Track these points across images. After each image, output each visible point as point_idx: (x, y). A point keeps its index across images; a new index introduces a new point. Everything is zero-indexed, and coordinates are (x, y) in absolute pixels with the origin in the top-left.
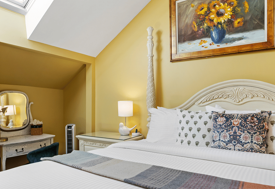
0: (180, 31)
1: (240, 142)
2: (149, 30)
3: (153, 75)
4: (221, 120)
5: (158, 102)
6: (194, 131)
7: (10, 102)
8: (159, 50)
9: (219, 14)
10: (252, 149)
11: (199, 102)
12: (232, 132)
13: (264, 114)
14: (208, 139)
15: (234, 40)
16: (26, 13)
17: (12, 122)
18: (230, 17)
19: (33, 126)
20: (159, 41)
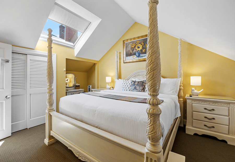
0: (126, 52)
1: (136, 89)
2: (116, 52)
3: (117, 68)
4: (133, 83)
5: (119, 77)
6: (126, 86)
7: (67, 78)
8: (120, 59)
9: (138, 48)
10: (139, 91)
11: (132, 77)
12: (135, 86)
13: (144, 81)
14: (130, 89)
15: (143, 56)
16: (74, 48)
17: (68, 85)
18: (141, 49)
19: (76, 86)
20: (120, 56)
